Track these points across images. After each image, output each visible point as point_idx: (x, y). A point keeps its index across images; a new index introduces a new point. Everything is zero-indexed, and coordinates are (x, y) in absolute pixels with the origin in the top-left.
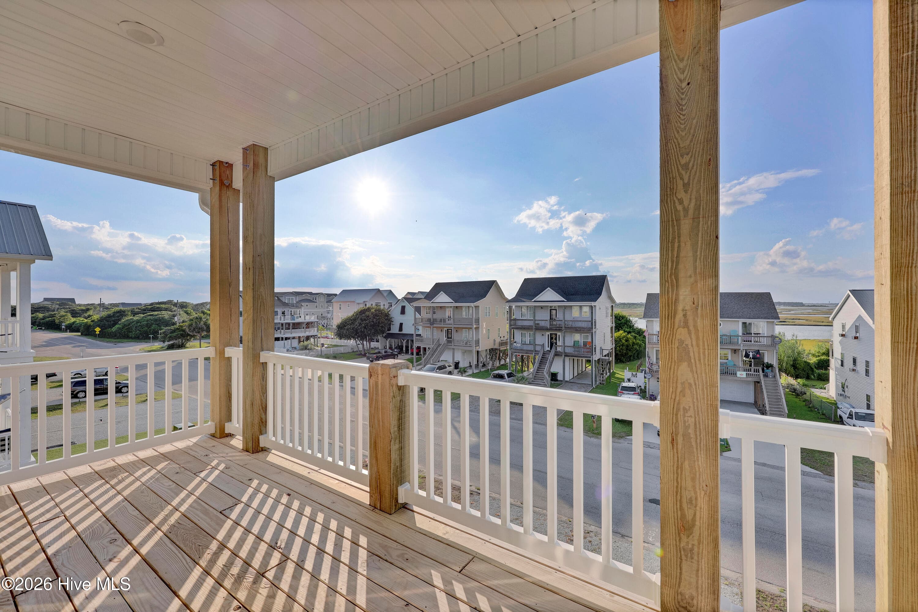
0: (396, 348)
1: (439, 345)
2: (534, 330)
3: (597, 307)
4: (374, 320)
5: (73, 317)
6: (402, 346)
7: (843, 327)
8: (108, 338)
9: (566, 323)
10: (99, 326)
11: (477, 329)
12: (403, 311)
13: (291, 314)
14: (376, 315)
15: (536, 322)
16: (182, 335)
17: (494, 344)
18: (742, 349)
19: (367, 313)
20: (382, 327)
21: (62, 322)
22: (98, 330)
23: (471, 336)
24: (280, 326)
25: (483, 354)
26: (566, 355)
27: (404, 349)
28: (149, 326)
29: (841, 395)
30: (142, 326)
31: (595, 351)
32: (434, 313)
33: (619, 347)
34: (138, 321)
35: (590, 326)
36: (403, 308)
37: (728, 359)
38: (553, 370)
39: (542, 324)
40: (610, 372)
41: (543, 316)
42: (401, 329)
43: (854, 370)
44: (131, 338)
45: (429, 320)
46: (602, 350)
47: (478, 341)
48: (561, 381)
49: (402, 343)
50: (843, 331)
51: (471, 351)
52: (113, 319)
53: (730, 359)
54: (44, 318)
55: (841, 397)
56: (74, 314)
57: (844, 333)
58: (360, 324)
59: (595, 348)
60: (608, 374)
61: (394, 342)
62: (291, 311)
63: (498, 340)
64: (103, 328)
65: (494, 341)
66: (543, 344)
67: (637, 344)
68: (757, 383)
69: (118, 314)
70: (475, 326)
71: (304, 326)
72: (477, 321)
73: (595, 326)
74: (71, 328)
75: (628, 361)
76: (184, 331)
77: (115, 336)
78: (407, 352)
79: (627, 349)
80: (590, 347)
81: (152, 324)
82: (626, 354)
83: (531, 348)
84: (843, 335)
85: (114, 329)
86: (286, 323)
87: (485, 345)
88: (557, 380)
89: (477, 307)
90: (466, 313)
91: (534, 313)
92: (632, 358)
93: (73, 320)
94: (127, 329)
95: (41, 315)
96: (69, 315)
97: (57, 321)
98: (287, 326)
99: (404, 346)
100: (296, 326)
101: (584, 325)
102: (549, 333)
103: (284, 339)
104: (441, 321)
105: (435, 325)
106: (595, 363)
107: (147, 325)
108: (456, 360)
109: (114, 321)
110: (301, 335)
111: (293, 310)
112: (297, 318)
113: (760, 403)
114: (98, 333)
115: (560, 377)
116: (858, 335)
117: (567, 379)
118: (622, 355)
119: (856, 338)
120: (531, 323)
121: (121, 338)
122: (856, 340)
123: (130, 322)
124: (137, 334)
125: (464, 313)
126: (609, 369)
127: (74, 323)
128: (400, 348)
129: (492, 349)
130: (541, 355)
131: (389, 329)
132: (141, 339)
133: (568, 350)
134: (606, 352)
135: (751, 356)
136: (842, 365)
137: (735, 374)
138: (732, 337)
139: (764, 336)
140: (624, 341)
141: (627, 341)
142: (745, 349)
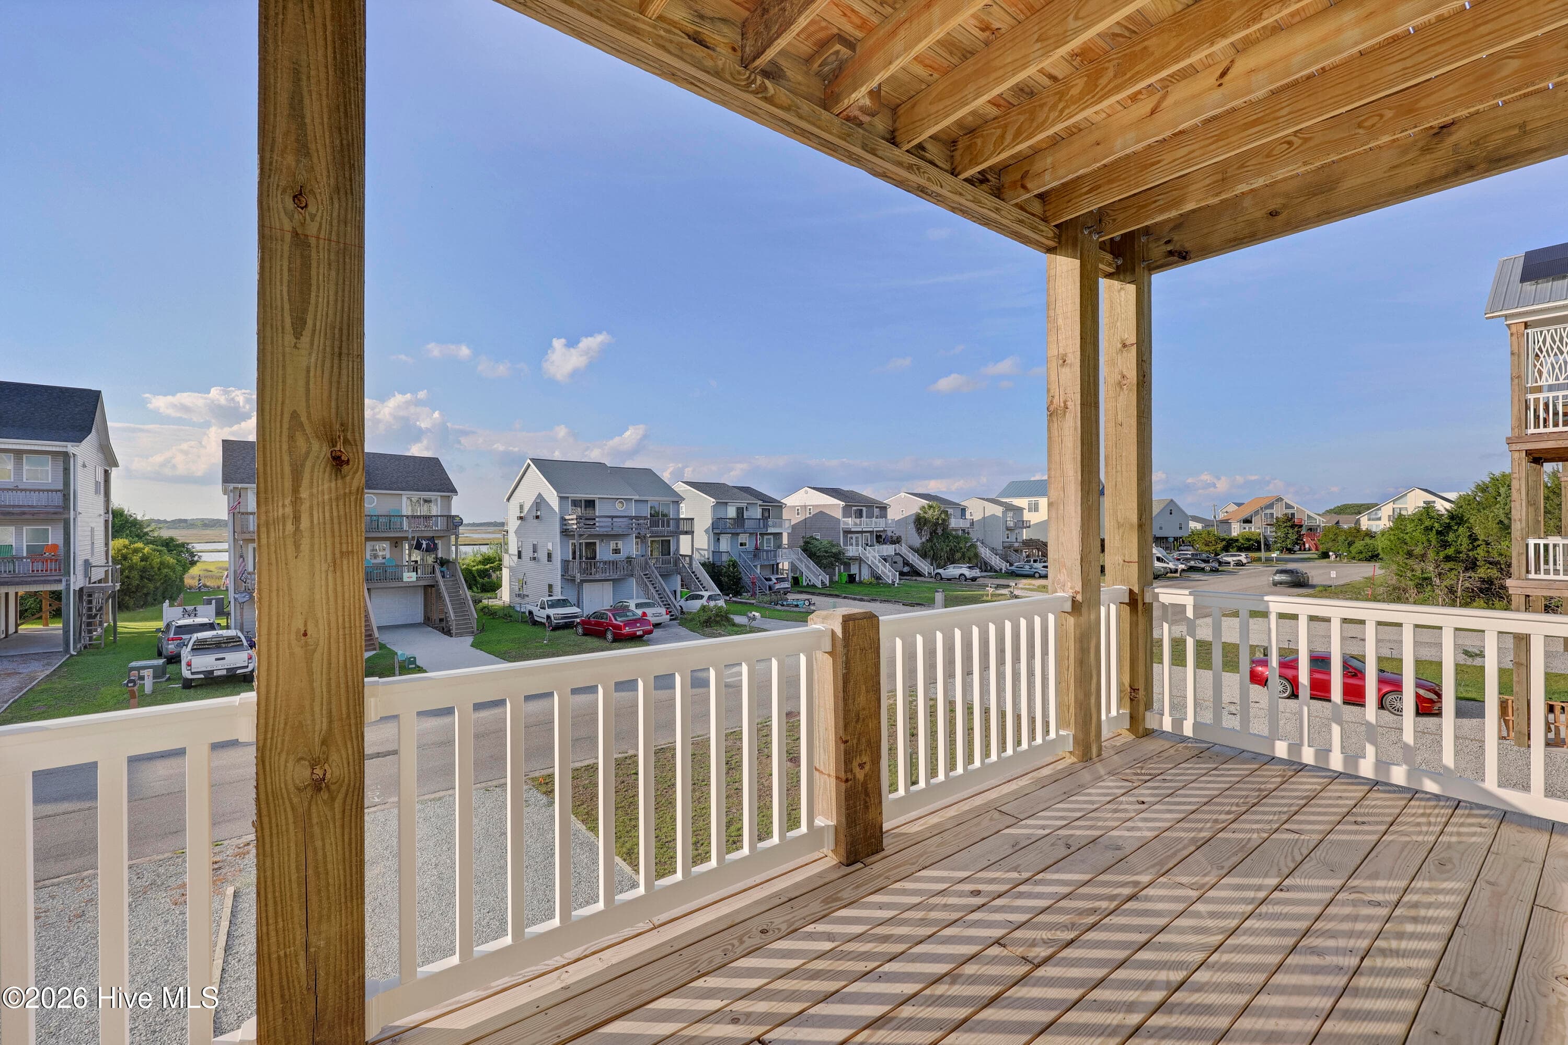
7: (521, 507)
18: (409, 536)
29: (517, 595)
31: (74, 567)
37: (385, 558)
43: (534, 559)
46: (88, 567)
50: (521, 512)
53: (388, 556)
55: (519, 598)
57: (522, 515)
59: (74, 558)
67: (168, 567)
68: (430, 587)
73: (74, 502)
75: (142, 607)
79: (142, 578)
80: (63, 556)
82: (138, 589)
84: (521, 518)
92: (150, 599)
101: (50, 499)
106: (75, 598)
113: (435, 617)
116: (539, 513)
118: (126, 591)
119: (537, 517)
122: (536, 521)
134: (97, 574)
135: (424, 546)
136: (520, 556)
137: (401, 579)
138: (392, 519)
139: (437, 516)
140: (136, 558)
141: (144, 559)
142: (416, 535)
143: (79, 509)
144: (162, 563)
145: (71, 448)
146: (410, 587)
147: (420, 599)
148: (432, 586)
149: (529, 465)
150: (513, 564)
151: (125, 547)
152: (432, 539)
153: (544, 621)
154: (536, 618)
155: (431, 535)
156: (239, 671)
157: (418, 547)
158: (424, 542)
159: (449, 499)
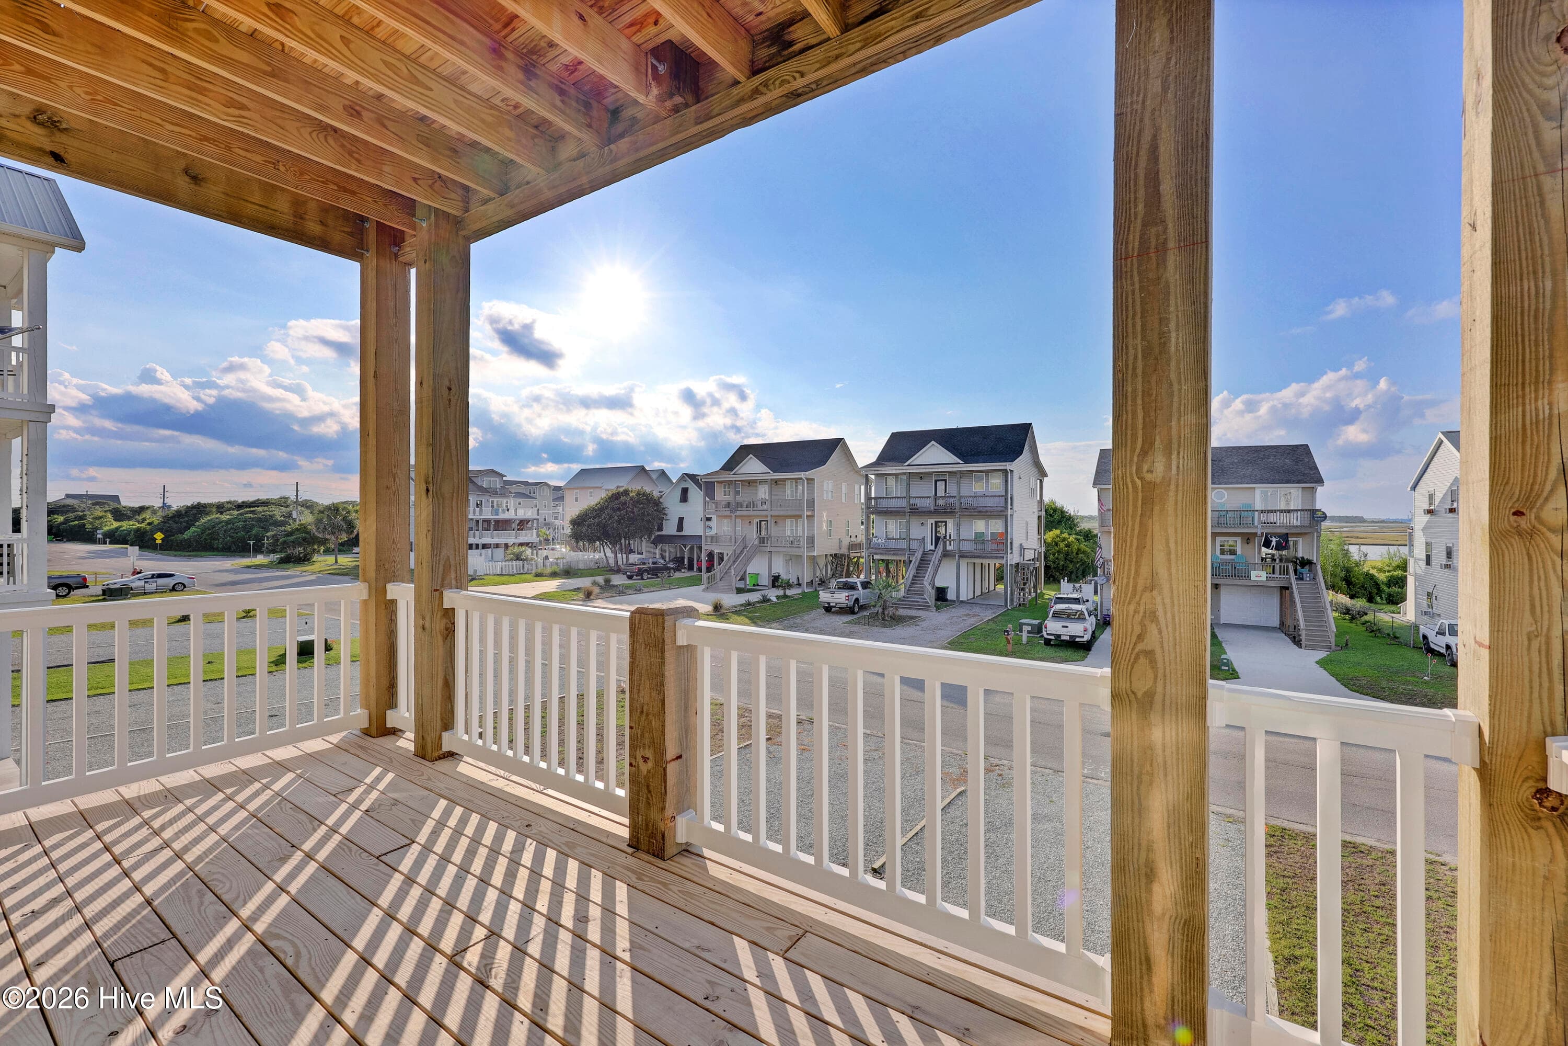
0: (673, 560)
1: (745, 547)
2: (907, 515)
3: (1015, 473)
4: (636, 510)
5: (115, 520)
6: (683, 558)
7: (1431, 497)
8: (176, 550)
9: (962, 500)
10: (161, 530)
11: (811, 517)
12: (684, 497)
13: (492, 506)
14: (638, 502)
15: (912, 501)
16: (304, 539)
17: (840, 548)
18: (1259, 533)
19: (623, 498)
20: (649, 521)
21: (97, 528)
22: (159, 536)
23: (800, 529)
24: (473, 525)
25: (822, 562)
26: (963, 556)
27: (686, 562)
28: (247, 529)
29: (1426, 613)
30: (236, 530)
31: (1011, 549)
32: (737, 493)
33: (1054, 555)
34: (228, 522)
35: (1003, 504)
36: (685, 491)
37: (1235, 554)
38: (938, 584)
39: (921, 503)
40: (1036, 591)
41: (923, 492)
42: (680, 527)
43: (1448, 566)
44: (217, 550)
45: (729, 505)
46: (1022, 549)
47: (813, 538)
48: (954, 601)
49: (682, 551)
50: (1430, 504)
51: (799, 557)
52: (186, 519)
53: (1239, 552)
54: (66, 521)
55: (1426, 618)
56: (119, 514)
57: (1432, 508)
58: (611, 517)
59: (1011, 543)
60: (1033, 595)
61: (669, 550)
62: (493, 502)
63: (846, 541)
64: (168, 533)
65: (840, 541)
66: (924, 538)
67: (1084, 553)
68: (1285, 589)
69: (194, 511)
70: (806, 513)
71: (515, 526)
72: (811, 504)
73: (1012, 505)
74: (114, 537)
76: (308, 533)
77: (190, 546)
78: (691, 568)
79: (1066, 559)
80: (1003, 541)
81: (253, 526)
82: (1064, 567)
83: (902, 545)
84: (1430, 512)
85: (187, 535)
86: (484, 521)
87: (825, 547)
88: (946, 600)
89: (810, 481)
90: (792, 492)
91: (909, 485)
93: (116, 524)
94: (210, 534)
95: (60, 519)
96: (109, 515)
97: (88, 527)
98: (485, 526)
99: (686, 556)
100: (502, 525)
101: (992, 502)
102: (933, 521)
103: (480, 547)
104: (748, 506)
105: (738, 513)
106: (1011, 570)
107: (244, 527)
108: (774, 572)
109: (187, 522)
110: (510, 541)
111: (495, 500)
112: (504, 512)
113: (1289, 622)
114: (159, 541)
115: (951, 595)
116: (1455, 505)
117: (963, 597)
118: (1057, 569)
119: (1452, 511)
120: (902, 503)
121: (198, 551)
122: (1452, 515)
123: (214, 525)
124: (226, 544)
125: (788, 492)
126: (1035, 587)
127: (117, 529)
128: (679, 561)
129: (836, 555)
130: (919, 555)
131: (660, 528)
132: (234, 551)
133: (965, 547)
134: (1029, 555)
135: (1274, 543)
136: (1428, 563)
137: (1248, 577)
138: (1243, 514)
139: (1297, 510)
140: (1062, 545)
141: (1068, 546)
142: (1265, 531)
143: (1015, 508)
144: (1079, 550)
145: (1008, 466)
146: (1258, 586)
147: (1275, 601)
148: (1287, 588)
149: (1441, 443)
150: (1419, 571)
151: (1057, 536)
152: (1285, 537)
153: (1443, 651)
154: (1432, 646)
155: (1284, 531)
156: (1077, 640)
157: (1267, 544)
158: (1274, 540)
159: (1313, 490)
